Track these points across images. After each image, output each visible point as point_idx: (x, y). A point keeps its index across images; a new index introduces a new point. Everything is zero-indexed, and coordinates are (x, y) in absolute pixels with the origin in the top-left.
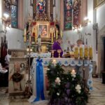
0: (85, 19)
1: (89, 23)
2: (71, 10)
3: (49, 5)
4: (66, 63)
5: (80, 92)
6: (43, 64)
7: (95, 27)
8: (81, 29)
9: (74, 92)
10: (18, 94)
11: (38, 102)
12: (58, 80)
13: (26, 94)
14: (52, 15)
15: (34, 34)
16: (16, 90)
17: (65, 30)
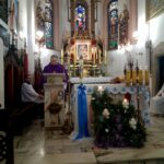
2: (116, 25)
3: (90, 21)
4: (115, 89)
5: (135, 127)
6: (86, 92)
7: (149, 45)
9: (127, 127)
10: (56, 129)
11: (81, 140)
12: (106, 112)
13: (66, 129)
14: (93, 32)
15: (72, 56)
17: (109, 49)
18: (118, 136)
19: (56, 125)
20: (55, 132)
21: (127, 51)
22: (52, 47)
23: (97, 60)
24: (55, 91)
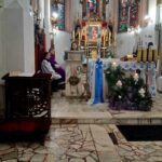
0: (146, 18)
1: (150, 24)
2: (127, 8)
3: (101, 6)
8: (139, 30)
12: (119, 83)
14: (104, 15)
15: (83, 37)
16: (73, 93)
17: (119, 32)
18: (129, 102)
19: (75, 95)
21: (136, 35)
22: (63, 29)
23: (107, 42)
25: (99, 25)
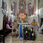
0: (35, 13)
5: (33, 36)
7: (38, 15)
8: (34, 16)
9: (31, 35)
13: (17, 36)
14: (25, 12)
16: (14, 34)
17: (29, 16)
18: (29, 38)
20: (14, 36)
21: (33, 17)
24: (15, 26)
25: (24, 14)
